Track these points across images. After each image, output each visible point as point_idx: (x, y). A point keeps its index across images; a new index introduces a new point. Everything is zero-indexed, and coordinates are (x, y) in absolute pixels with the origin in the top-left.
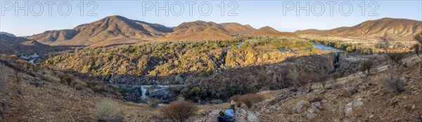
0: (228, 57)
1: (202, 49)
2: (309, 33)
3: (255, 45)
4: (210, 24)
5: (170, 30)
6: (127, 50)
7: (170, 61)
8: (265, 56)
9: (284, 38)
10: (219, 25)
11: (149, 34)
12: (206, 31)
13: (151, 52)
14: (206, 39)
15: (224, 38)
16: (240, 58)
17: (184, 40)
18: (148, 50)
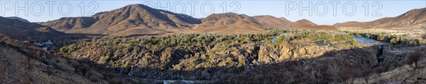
0: (261, 52)
1: (233, 43)
2: (350, 26)
3: (291, 39)
4: (242, 16)
5: (198, 21)
6: (149, 42)
7: (197, 55)
8: (302, 51)
9: (323, 31)
10: (251, 18)
11: (174, 25)
12: (238, 24)
13: (176, 44)
14: (237, 33)
15: (257, 31)
16: (275, 53)
17: (213, 33)
18: (173, 42)
